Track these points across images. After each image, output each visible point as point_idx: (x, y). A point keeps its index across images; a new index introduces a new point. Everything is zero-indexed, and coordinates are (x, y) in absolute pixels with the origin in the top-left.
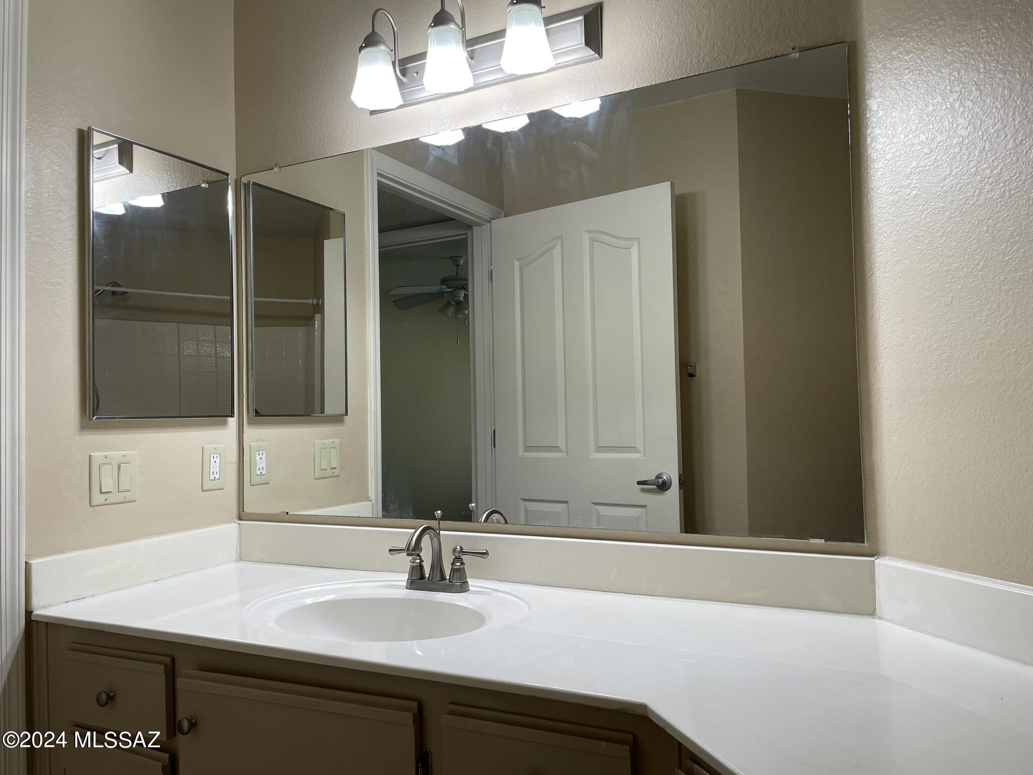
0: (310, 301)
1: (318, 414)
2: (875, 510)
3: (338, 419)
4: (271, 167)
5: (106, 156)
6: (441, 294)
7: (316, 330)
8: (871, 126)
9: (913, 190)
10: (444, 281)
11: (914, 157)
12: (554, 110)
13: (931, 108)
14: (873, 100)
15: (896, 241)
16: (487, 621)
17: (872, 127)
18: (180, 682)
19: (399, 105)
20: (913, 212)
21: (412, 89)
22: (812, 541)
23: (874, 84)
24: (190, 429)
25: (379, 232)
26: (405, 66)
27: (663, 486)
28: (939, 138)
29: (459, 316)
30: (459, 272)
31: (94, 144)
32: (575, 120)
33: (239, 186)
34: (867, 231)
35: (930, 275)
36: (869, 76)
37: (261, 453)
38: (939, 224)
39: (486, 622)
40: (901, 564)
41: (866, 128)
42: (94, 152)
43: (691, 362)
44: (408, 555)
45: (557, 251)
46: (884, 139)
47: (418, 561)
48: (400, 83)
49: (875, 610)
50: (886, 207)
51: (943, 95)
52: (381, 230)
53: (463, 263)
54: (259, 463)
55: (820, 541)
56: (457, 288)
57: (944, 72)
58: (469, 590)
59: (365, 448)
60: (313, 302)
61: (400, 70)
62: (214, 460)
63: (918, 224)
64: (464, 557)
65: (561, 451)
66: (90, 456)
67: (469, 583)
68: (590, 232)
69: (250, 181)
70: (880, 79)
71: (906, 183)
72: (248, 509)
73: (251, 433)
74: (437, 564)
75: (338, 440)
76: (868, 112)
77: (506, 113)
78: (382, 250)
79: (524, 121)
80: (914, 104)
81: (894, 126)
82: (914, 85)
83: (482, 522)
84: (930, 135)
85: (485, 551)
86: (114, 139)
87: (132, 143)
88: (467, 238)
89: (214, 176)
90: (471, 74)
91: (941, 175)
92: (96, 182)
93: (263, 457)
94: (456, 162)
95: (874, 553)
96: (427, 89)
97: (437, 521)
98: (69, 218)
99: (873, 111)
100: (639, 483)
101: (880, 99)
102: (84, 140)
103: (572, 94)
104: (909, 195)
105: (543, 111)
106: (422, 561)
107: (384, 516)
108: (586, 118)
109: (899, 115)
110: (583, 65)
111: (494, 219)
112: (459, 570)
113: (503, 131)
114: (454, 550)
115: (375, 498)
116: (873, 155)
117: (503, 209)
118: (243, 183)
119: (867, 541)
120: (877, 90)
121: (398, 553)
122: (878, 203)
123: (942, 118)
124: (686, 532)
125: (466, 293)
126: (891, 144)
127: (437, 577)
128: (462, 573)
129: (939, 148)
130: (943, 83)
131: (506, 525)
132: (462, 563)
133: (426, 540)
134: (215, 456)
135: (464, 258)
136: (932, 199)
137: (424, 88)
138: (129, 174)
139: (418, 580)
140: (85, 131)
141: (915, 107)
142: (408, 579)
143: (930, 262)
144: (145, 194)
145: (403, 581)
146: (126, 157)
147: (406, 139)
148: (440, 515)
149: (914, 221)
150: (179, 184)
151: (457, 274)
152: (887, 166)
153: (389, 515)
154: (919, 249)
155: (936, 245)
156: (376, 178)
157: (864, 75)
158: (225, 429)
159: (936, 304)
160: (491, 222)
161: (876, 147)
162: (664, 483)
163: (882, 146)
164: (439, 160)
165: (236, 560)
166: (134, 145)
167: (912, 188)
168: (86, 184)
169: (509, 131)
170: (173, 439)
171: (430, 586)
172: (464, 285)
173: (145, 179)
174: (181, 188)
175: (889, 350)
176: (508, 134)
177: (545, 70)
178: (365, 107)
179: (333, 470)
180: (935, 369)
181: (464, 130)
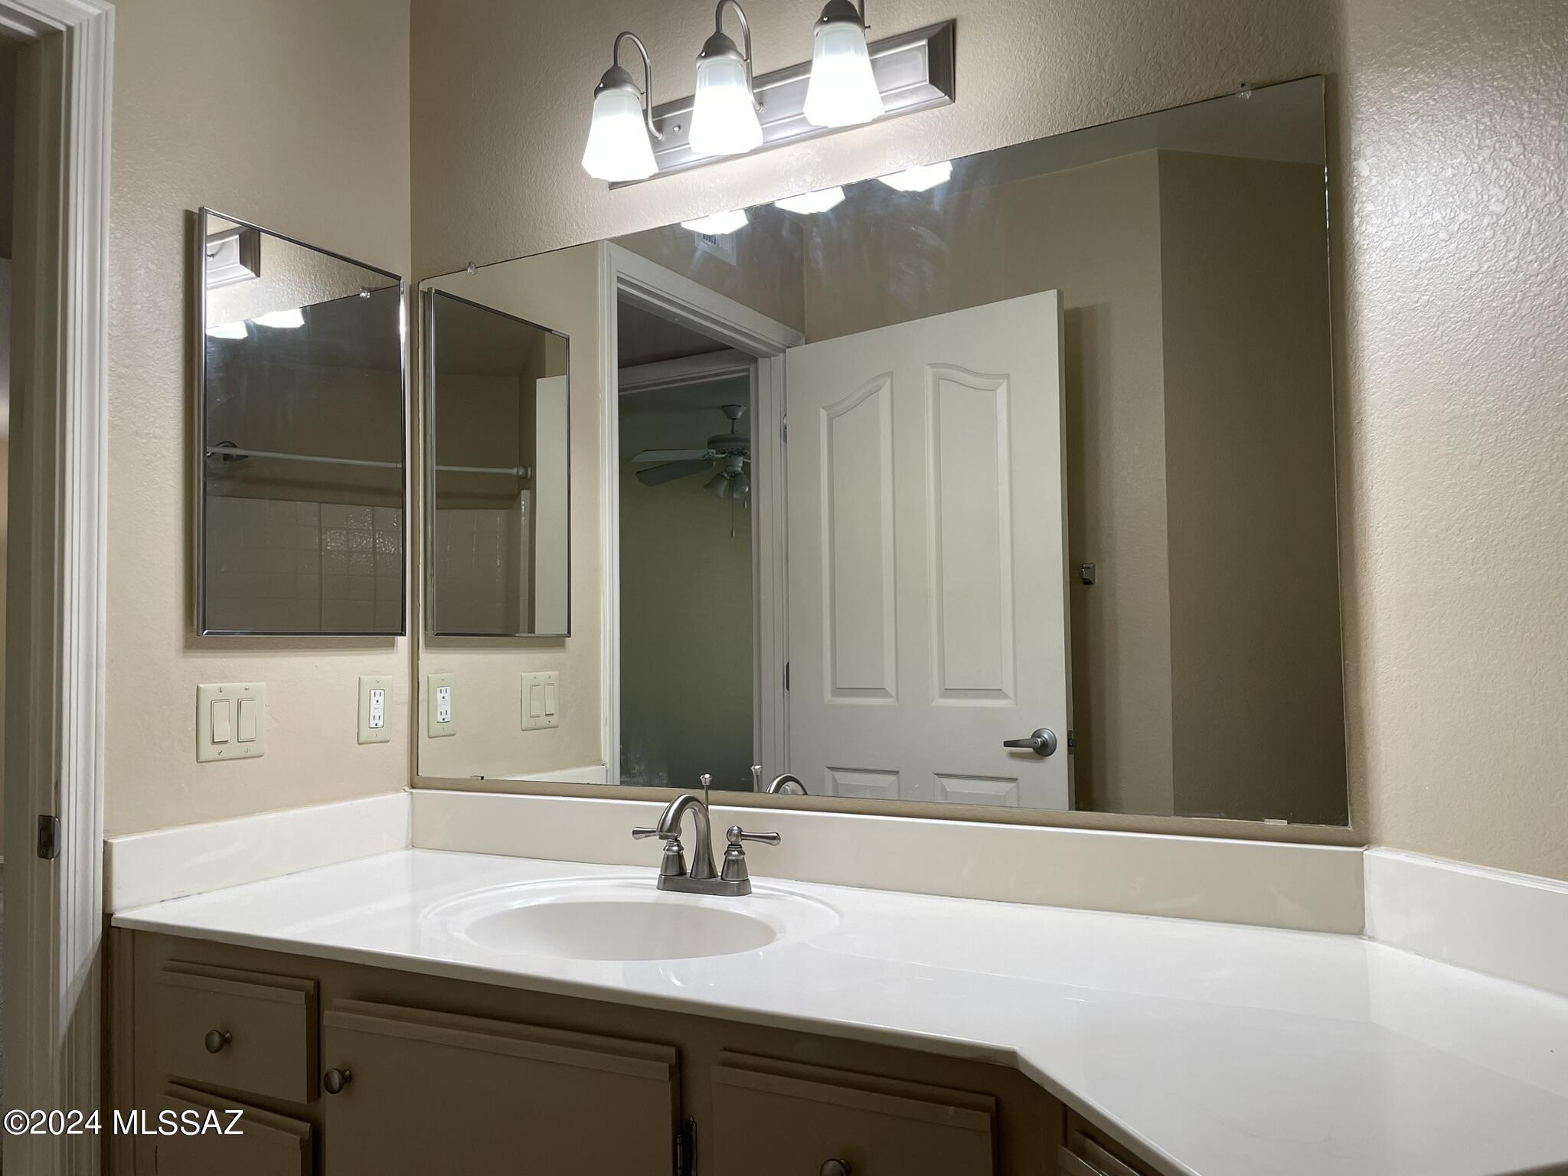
0: (514, 471)
1: (524, 633)
2: (1364, 776)
3: (557, 641)
4: (462, 267)
5: (223, 251)
6: (708, 462)
7: (523, 514)
8: (1358, 201)
9: (1424, 295)
10: (713, 443)
11: (1424, 244)
12: (882, 180)
13: (1450, 171)
14: (1363, 161)
15: (1397, 372)
16: (778, 936)
17: (1362, 202)
18: (328, 1016)
19: (652, 174)
20: (1423, 328)
21: (674, 150)
22: (1270, 823)
23: (1365, 138)
24: (343, 653)
25: (619, 368)
26: (662, 116)
27: (1044, 750)
28: (1462, 217)
29: (735, 495)
30: (736, 429)
31: (208, 234)
32: (914, 195)
33: (415, 294)
34: (1354, 357)
35: (1449, 421)
36: (1357, 125)
37: (443, 689)
38: (1463, 346)
39: (777, 938)
40: (1404, 857)
41: (1353, 202)
42: (208, 245)
43: (1088, 562)
44: (661, 838)
45: (884, 395)
46: (1379, 220)
47: (676, 848)
48: (654, 142)
49: (1364, 926)
50: (1384, 320)
51: (1467, 153)
52: (623, 364)
53: (743, 414)
54: (441, 704)
55: (1280, 822)
56: (732, 453)
57: (1469, 118)
58: (751, 893)
59: (594, 686)
60: (518, 472)
61: (654, 123)
62: (376, 699)
63: (1431, 345)
64: (744, 843)
65: (889, 695)
66: (198, 687)
67: (752, 883)
68: (933, 365)
69: (431, 288)
70: (1373, 129)
71: (1412, 284)
72: (424, 772)
73: (430, 660)
74: (704, 853)
75: (557, 673)
76: (1355, 178)
77: (811, 185)
78: (621, 393)
79: (837, 197)
80: (1424, 166)
81: (1394, 200)
82: (1424, 138)
83: (771, 791)
84: (1448, 212)
85: (775, 835)
86: (238, 225)
87: (259, 231)
88: (748, 376)
89: (380, 281)
90: (760, 127)
91: (1465, 271)
92: (212, 288)
93: (448, 696)
94: (734, 263)
95: (1363, 842)
96: (694, 149)
97: (704, 792)
98: (173, 340)
99: (1363, 177)
100: (1007, 744)
101: (1373, 160)
102: (193, 227)
103: (910, 156)
104: (1417, 302)
105: (866, 181)
106: (681, 848)
107: (622, 783)
108: (930, 192)
109: (1401, 184)
110: (926, 112)
111: (790, 347)
112: (736, 862)
113: (805, 211)
114: (730, 832)
115: (610, 760)
116: (1363, 243)
117: (804, 333)
118: (422, 291)
119: (1352, 822)
120: (1368, 146)
121: (646, 837)
122: (1371, 315)
123: (1466, 186)
124: (1078, 809)
125: (746, 460)
126: (1390, 227)
127: (703, 871)
128: (740, 867)
129: (1462, 231)
130: (1467, 134)
131: (805, 796)
132: (741, 853)
133: (688, 815)
134: (378, 692)
135: (743, 408)
136: (1452, 307)
137: (690, 148)
138: (254, 278)
139: (675, 876)
140: (195, 213)
141: (1426, 171)
142: (661, 875)
143: (1449, 402)
144: (278, 309)
145: (655, 878)
146: (250, 254)
147: (663, 225)
148: (708, 781)
149: (1424, 341)
150: (328, 293)
151: (732, 433)
152: (1384, 259)
153: (633, 780)
154: (1431, 383)
155: (1457, 377)
156: (615, 285)
157: (1350, 122)
158: (392, 653)
159: (1457, 465)
160: (784, 352)
161: (1366, 232)
162: (1045, 744)
163: (1375, 230)
164: (709, 257)
165: (407, 846)
166: (262, 234)
167: (1421, 292)
168: (196, 294)
169: (814, 212)
170: (316, 667)
171: (693, 886)
172: (743, 449)
173: (277, 286)
174: (330, 299)
175: (1387, 536)
176: (813, 218)
177: (870, 120)
178: (602, 178)
179: (550, 718)
180: (1456, 563)
181: (748, 210)
